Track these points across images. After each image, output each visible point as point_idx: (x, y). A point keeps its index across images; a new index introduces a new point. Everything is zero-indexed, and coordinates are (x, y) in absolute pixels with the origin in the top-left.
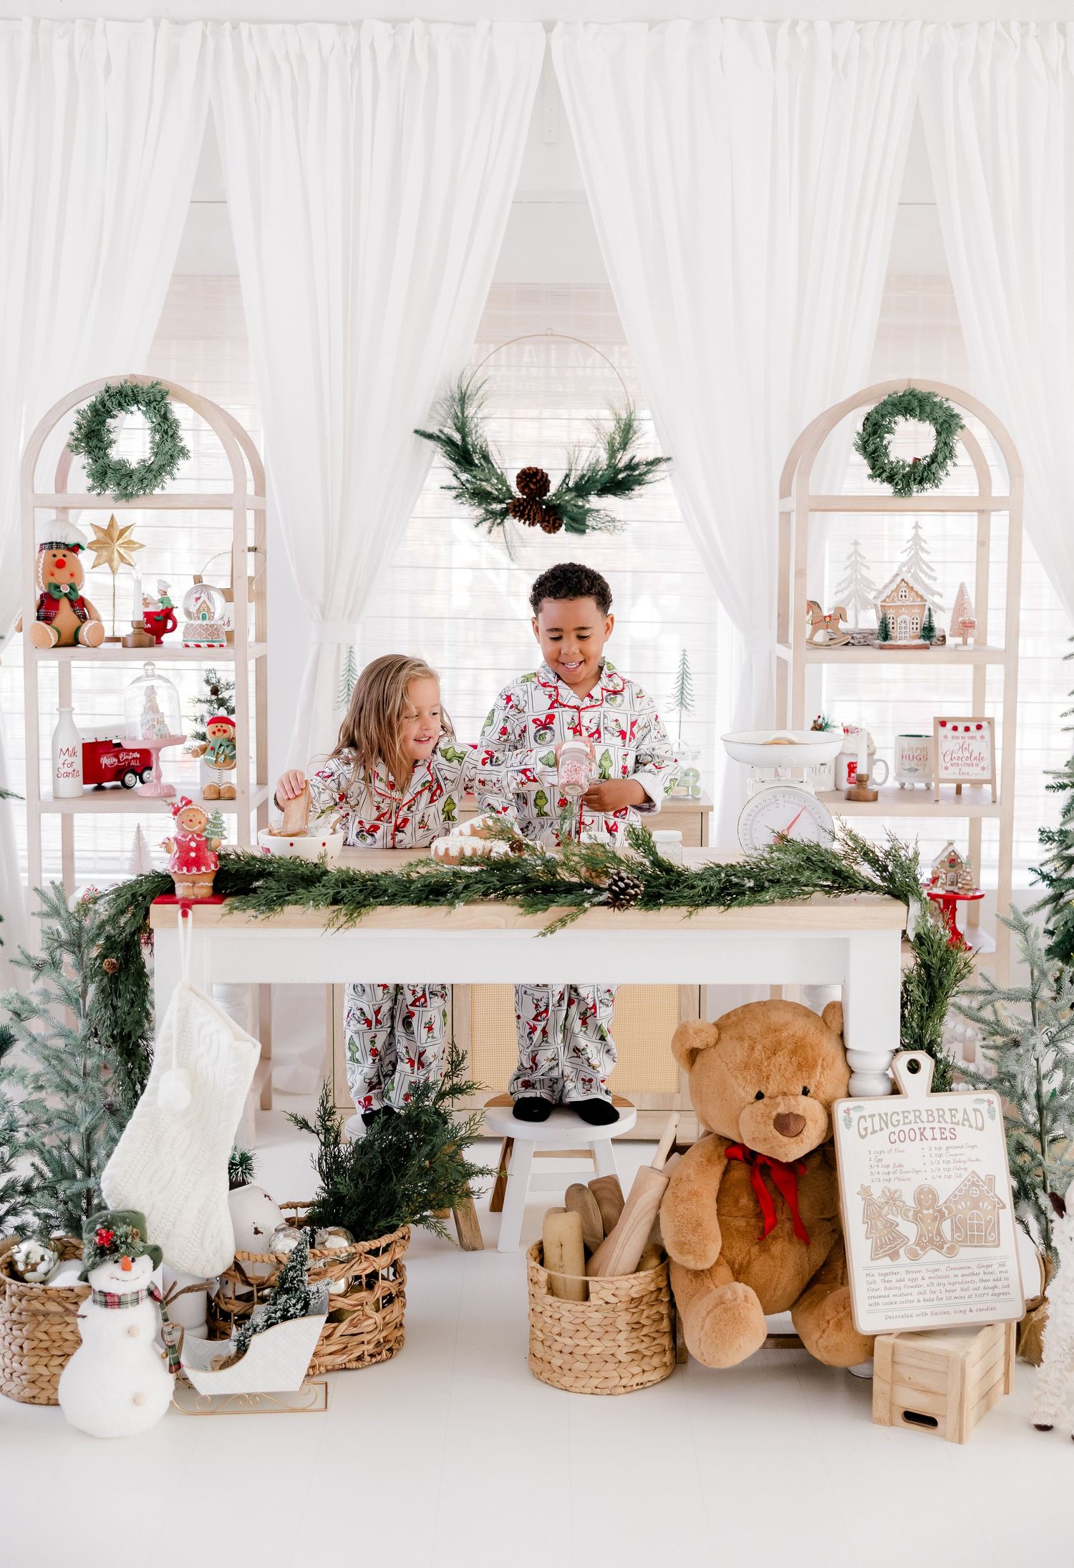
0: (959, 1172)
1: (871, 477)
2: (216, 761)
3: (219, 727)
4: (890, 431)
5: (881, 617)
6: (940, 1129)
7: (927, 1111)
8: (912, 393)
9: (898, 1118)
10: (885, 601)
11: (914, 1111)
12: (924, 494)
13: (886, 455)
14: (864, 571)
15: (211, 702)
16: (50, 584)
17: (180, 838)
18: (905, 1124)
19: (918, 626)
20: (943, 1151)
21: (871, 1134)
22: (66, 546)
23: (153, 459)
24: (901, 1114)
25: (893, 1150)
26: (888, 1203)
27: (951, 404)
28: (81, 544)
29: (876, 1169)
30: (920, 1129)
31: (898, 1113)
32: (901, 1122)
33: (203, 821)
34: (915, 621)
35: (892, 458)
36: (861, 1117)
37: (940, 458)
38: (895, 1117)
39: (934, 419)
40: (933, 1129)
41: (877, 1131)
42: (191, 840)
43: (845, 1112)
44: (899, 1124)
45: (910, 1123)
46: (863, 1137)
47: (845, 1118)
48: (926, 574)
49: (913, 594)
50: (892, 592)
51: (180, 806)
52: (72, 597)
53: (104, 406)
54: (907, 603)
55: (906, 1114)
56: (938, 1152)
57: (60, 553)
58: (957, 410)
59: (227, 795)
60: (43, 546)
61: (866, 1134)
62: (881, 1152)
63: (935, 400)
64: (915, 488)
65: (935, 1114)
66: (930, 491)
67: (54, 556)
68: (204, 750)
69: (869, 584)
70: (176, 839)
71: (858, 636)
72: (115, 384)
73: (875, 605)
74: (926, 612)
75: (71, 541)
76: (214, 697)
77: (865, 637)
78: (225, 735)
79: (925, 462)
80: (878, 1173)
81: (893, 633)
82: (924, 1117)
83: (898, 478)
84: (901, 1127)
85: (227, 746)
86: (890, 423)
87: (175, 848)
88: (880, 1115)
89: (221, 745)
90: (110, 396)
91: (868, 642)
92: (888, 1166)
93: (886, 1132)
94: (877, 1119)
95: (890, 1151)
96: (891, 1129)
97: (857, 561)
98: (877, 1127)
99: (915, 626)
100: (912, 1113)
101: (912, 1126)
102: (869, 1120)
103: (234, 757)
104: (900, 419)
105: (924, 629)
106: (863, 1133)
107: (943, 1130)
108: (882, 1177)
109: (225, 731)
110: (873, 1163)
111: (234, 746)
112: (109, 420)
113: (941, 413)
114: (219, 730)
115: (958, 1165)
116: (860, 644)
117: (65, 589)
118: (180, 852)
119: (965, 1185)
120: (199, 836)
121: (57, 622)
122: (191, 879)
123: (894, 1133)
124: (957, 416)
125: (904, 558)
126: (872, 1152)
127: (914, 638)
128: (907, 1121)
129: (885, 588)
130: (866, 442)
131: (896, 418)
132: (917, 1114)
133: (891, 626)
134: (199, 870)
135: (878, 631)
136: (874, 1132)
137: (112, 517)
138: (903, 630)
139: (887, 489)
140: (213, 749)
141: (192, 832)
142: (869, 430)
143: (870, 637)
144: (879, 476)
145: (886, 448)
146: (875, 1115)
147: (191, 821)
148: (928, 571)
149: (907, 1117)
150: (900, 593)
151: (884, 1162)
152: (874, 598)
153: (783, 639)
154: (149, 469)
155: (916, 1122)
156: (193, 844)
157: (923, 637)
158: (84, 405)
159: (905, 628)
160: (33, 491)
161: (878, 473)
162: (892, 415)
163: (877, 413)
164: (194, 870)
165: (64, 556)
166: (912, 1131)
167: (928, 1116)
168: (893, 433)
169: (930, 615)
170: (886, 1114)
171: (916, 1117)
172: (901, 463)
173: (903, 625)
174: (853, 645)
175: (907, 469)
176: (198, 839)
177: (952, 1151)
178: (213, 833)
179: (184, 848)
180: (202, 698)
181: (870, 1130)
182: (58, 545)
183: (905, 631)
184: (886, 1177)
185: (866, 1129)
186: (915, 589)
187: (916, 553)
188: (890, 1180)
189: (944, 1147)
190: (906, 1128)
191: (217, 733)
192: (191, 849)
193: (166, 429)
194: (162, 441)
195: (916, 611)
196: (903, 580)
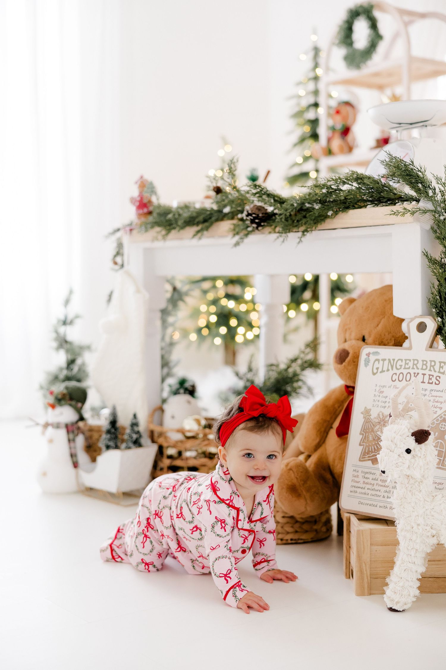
0: (435, 410)
6: (430, 375)
7: (423, 361)
9: (401, 364)
11: (414, 360)
18: (405, 368)
20: (427, 393)
21: (381, 372)
24: (404, 361)
25: (392, 386)
26: (380, 423)
29: (377, 398)
30: (415, 373)
31: (402, 360)
32: (403, 367)
36: (376, 360)
38: (400, 363)
40: (424, 375)
41: (384, 371)
43: (367, 355)
44: (401, 368)
45: (409, 368)
46: (374, 374)
47: (366, 359)
55: (407, 361)
56: (423, 392)
61: (377, 372)
62: (384, 386)
65: (428, 365)
80: (379, 401)
82: (420, 365)
84: (402, 370)
88: (389, 360)
92: (386, 397)
93: (391, 372)
94: (386, 362)
95: (390, 387)
96: (395, 371)
98: (385, 369)
100: (412, 361)
101: (411, 371)
102: (381, 362)
106: (375, 371)
107: (431, 377)
108: (380, 404)
110: (377, 393)
115: (436, 404)
119: (437, 420)
123: (396, 374)
126: (378, 385)
128: (407, 366)
132: (416, 362)
136: (383, 371)
146: (385, 360)
149: (408, 364)
151: (384, 394)
155: (413, 368)
166: (409, 375)
167: (423, 364)
170: (394, 360)
171: (414, 364)
177: (434, 393)
181: (380, 370)
184: (383, 405)
185: (377, 369)
188: (385, 407)
189: (429, 390)
190: (405, 372)
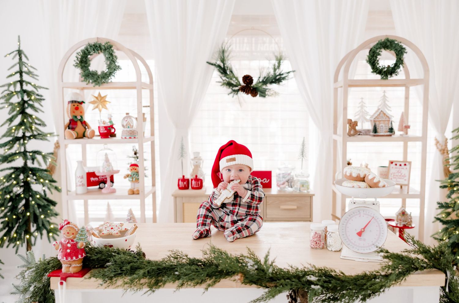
1: (372, 72)
2: (132, 180)
3: (133, 168)
4: (379, 55)
5: (374, 124)
8: (388, 40)
10: (375, 119)
12: (392, 78)
13: (378, 64)
14: (365, 108)
15: (134, 157)
16: (73, 116)
17: (63, 242)
19: (387, 128)
22: (79, 102)
23: (107, 70)
27: (402, 44)
28: (84, 101)
33: (74, 233)
34: (386, 126)
35: (380, 65)
37: (398, 64)
39: (396, 49)
42: (68, 243)
48: (388, 109)
49: (385, 116)
50: (378, 115)
51: (63, 225)
52: (82, 120)
53: (88, 50)
54: (383, 119)
57: (76, 104)
58: (404, 46)
59: (136, 193)
60: (69, 102)
63: (396, 42)
64: (389, 76)
66: (394, 77)
67: (74, 105)
68: (128, 176)
69: (367, 113)
70: (61, 243)
71: (364, 132)
72: (92, 43)
73: (371, 121)
74: (390, 123)
75: (80, 100)
76: (135, 156)
77: (365, 132)
78: (136, 171)
79: (393, 66)
81: (378, 130)
83: (382, 72)
85: (136, 175)
86: (379, 51)
87: (60, 247)
89: (134, 175)
90: (90, 46)
91: (367, 134)
97: (362, 105)
99: (386, 128)
103: (138, 179)
104: (383, 50)
105: (390, 129)
109: (135, 169)
111: (138, 174)
112: (89, 56)
113: (398, 47)
114: (133, 169)
116: (364, 134)
117: (79, 118)
118: (63, 249)
120: (72, 241)
121: (77, 129)
122: (68, 263)
124: (404, 49)
125: (380, 103)
127: (386, 132)
129: (375, 114)
130: (370, 59)
131: (381, 50)
133: (377, 128)
134: (72, 258)
135: (372, 131)
137: (99, 93)
138: (382, 129)
139: (379, 77)
140: (131, 176)
141: (69, 239)
142: (372, 54)
143: (368, 132)
144: (375, 72)
145: (378, 61)
147: (68, 233)
148: (388, 108)
150: (380, 116)
152: (370, 118)
153: (335, 132)
154: (106, 74)
156: (69, 245)
157: (389, 132)
158: (79, 50)
159: (383, 128)
160: (62, 81)
161: (375, 70)
162: (380, 48)
163: (375, 48)
164: (69, 259)
165: (78, 105)
168: (381, 55)
169: (392, 124)
172: (384, 67)
173: (382, 127)
174: (361, 135)
175: (386, 69)
176: (72, 243)
178: (80, 239)
179: (65, 247)
180: (131, 156)
182: (75, 102)
183: (383, 129)
186: (386, 114)
187: (384, 102)
191: (133, 170)
192: (67, 248)
193: (111, 59)
194: (110, 63)
195: (387, 122)
196: (382, 111)
